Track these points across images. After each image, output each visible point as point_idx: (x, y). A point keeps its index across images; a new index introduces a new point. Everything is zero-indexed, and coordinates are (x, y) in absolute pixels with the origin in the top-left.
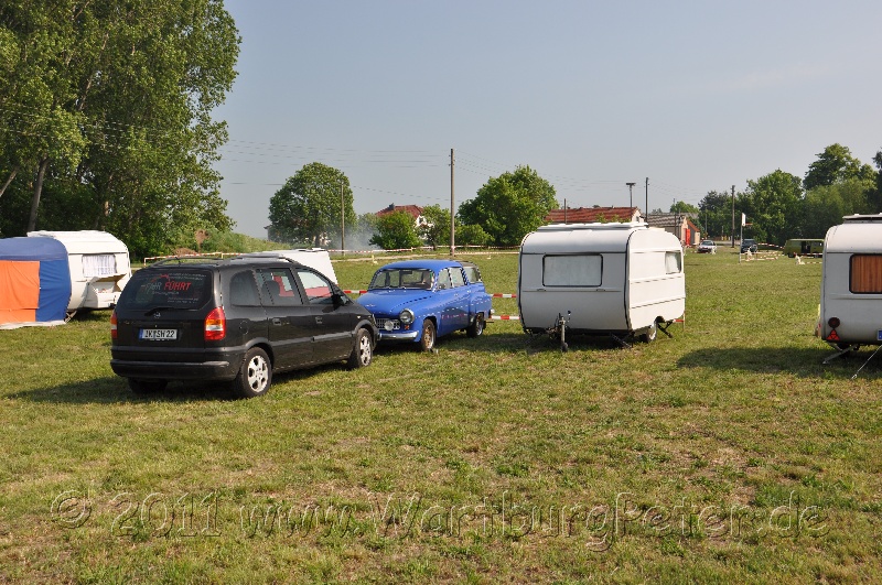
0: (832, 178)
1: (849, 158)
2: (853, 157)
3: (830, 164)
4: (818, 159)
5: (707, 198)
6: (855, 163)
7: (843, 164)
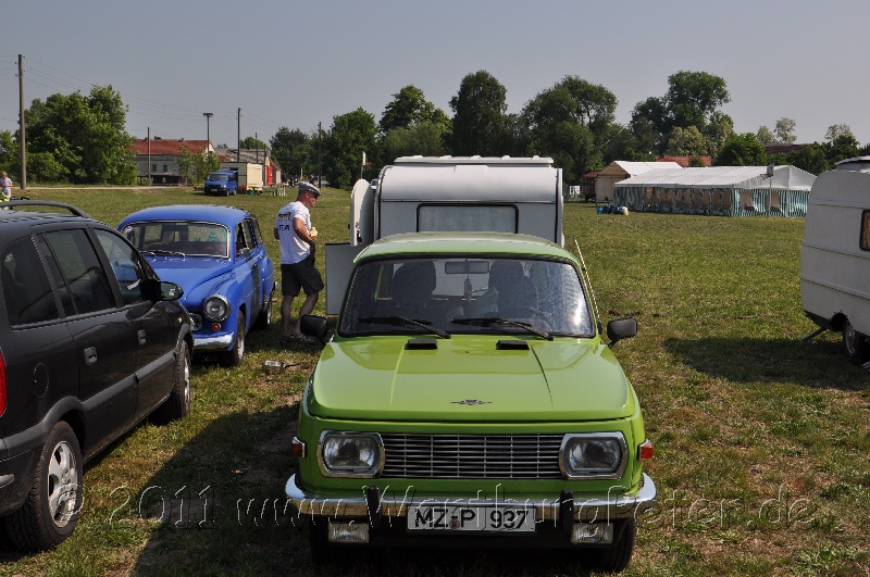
0: (408, 120)
1: (423, 101)
2: (427, 100)
3: (406, 105)
4: (393, 100)
5: (278, 135)
6: (429, 106)
7: (418, 107)
